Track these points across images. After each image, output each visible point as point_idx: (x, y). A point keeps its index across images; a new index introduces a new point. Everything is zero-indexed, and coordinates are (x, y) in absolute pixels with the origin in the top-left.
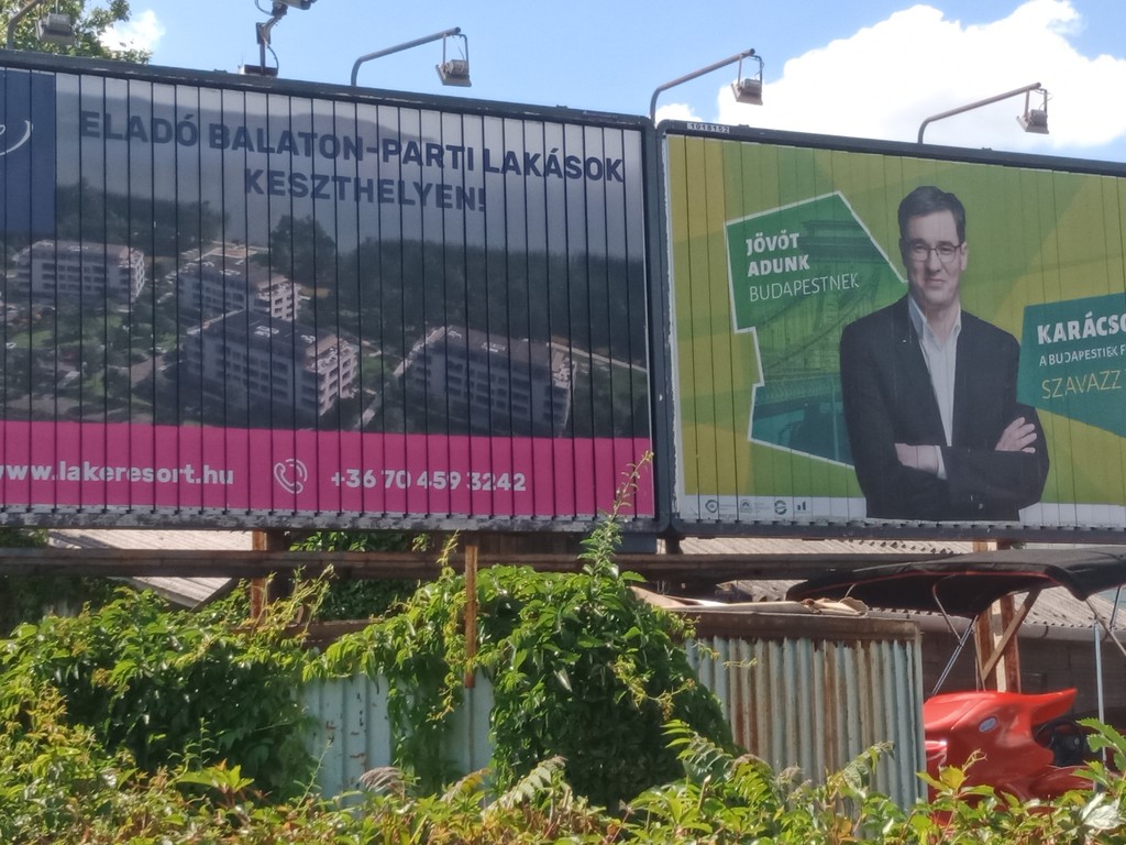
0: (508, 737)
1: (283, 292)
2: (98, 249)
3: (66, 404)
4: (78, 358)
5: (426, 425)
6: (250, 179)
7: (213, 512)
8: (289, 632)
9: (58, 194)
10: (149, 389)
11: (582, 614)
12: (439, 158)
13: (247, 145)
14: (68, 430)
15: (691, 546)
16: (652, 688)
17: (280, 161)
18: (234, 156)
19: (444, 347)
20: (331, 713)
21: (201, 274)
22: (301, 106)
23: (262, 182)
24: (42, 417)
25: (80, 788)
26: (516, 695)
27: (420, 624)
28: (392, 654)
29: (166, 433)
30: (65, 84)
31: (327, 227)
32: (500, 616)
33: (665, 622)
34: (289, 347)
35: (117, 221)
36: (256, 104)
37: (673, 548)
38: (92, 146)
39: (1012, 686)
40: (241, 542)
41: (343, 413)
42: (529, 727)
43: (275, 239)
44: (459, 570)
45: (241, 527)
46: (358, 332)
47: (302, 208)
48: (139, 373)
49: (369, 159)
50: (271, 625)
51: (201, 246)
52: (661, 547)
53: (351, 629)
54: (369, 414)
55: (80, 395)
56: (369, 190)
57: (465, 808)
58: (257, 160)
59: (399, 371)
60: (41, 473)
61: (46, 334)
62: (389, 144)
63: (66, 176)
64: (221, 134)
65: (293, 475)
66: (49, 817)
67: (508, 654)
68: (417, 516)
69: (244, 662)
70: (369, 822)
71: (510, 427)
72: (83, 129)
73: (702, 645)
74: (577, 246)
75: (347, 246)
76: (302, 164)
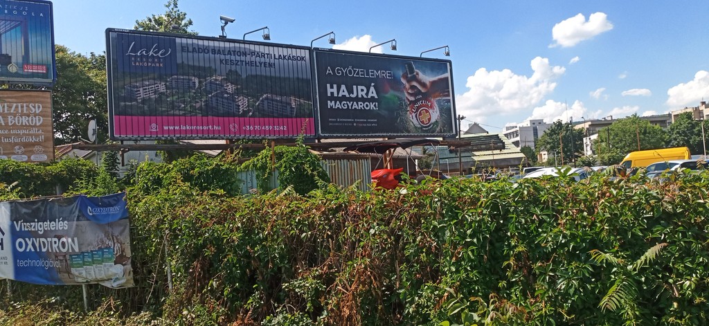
0: (282, 182)
1: (230, 87)
2: (187, 77)
3: (181, 112)
4: (184, 102)
5: (264, 116)
6: (221, 61)
7: (216, 136)
8: (234, 161)
9: (177, 65)
10: (200, 109)
11: (297, 155)
12: (264, 56)
13: (220, 53)
14: (182, 118)
15: (323, 141)
16: (312, 171)
17: (228, 57)
18: (217, 56)
19: (267, 98)
20: (244, 178)
21: (211, 82)
22: (232, 45)
23: (224, 62)
24: (177, 115)
25: (188, 196)
26: (283, 173)
27: (262, 159)
28: (256, 165)
29: (205, 118)
30: (178, 40)
31: (239, 72)
32: (280, 156)
33: (315, 156)
34: (232, 98)
35: (191, 71)
36: (222, 44)
37: (319, 141)
38: (185, 54)
39: (391, 168)
40: (223, 142)
41: (245, 114)
42: (286, 180)
43: (228, 74)
44: (270, 147)
45: (223, 139)
46: (247, 95)
47: (233, 68)
48: (198, 105)
49: (248, 56)
50: (230, 160)
51: (211, 77)
52: (317, 141)
53: (247, 160)
54: (251, 114)
55: (185, 110)
56: (248, 64)
57: (272, 197)
58: (222, 57)
59: (257, 104)
60: (177, 128)
61: (177, 97)
62: (253, 53)
63: (179, 61)
64: (214, 51)
65: (234, 127)
66: (181, 202)
67: (281, 164)
68: (263, 136)
69: (224, 168)
70: (252, 200)
71: (282, 116)
72: (183, 50)
73: (324, 161)
74: (296, 75)
75: (244, 76)
76: (233, 58)
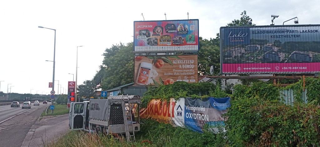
1: (275, 48)
2: (255, 45)
3: (252, 61)
5: (294, 62)
7: (268, 72)
12: (294, 32)
17: (275, 34)
18: (269, 34)
19: (295, 53)
21: (266, 47)
22: (277, 28)
23: (273, 37)
24: (250, 63)
29: (263, 64)
30: (251, 29)
35: (257, 42)
36: (272, 28)
38: (254, 35)
41: (283, 61)
43: (274, 43)
45: (272, 74)
46: (283, 52)
48: (260, 58)
49: (285, 33)
51: (266, 44)
54: (286, 61)
56: (285, 36)
58: (272, 34)
59: (290, 56)
60: (249, 69)
61: (250, 54)
63: (251, 38)
65: (278, 68)
68: (293, 72)
71: (305, 62)
74: (313, 40)
